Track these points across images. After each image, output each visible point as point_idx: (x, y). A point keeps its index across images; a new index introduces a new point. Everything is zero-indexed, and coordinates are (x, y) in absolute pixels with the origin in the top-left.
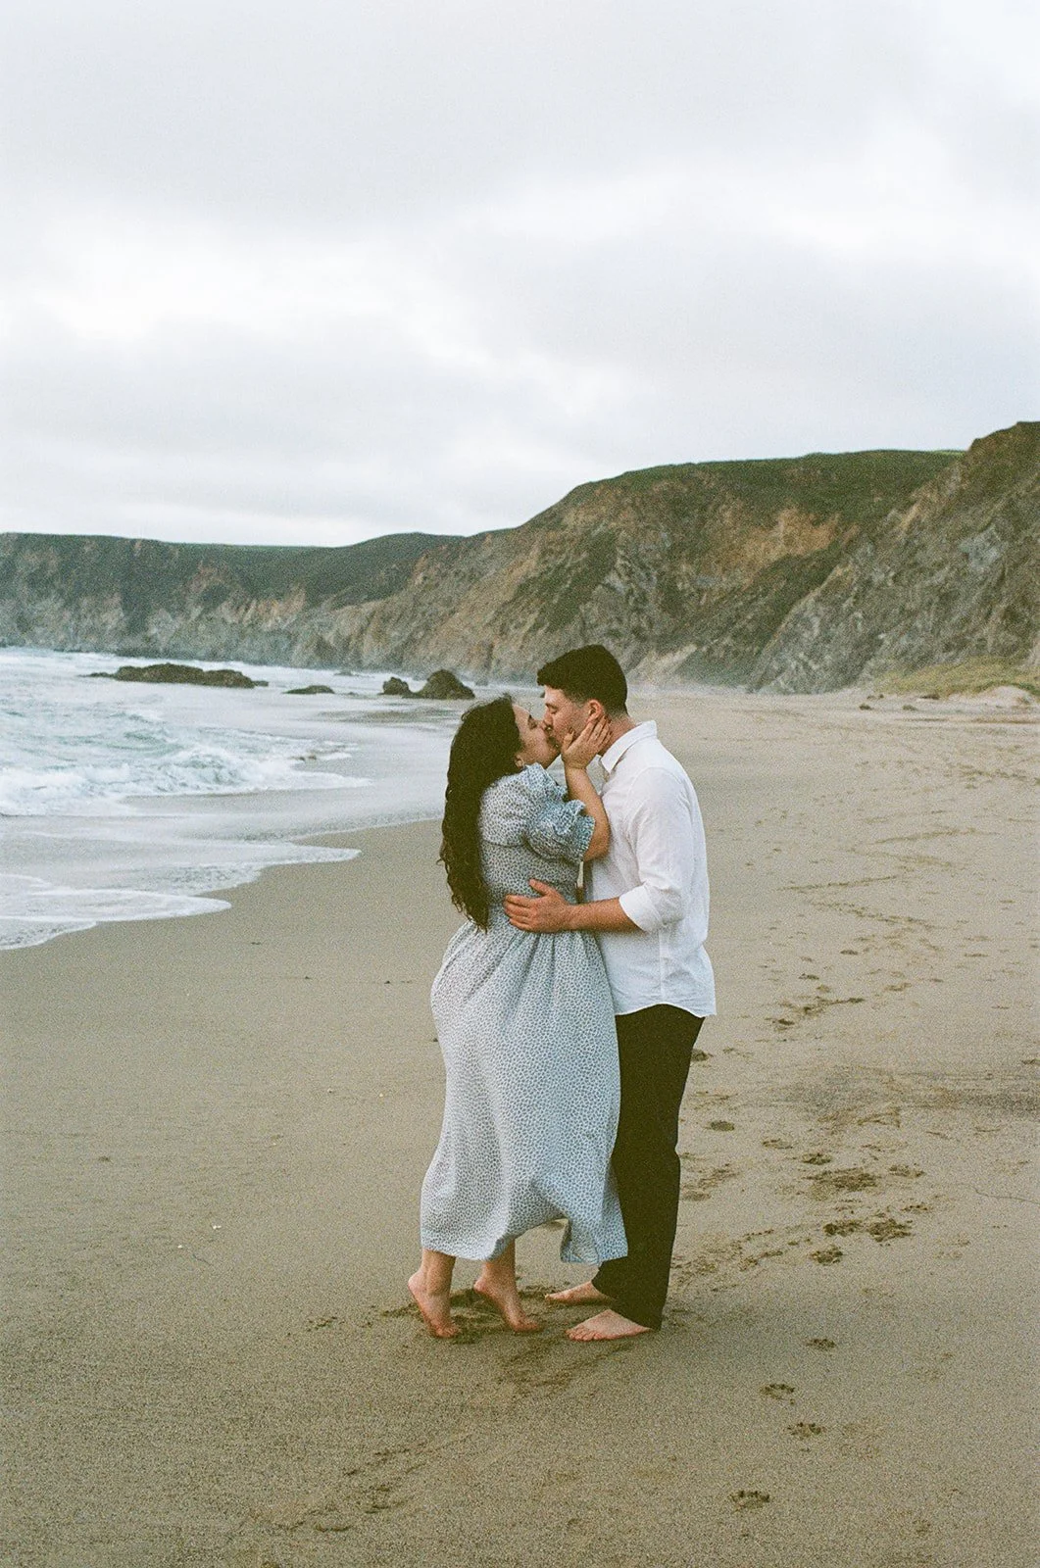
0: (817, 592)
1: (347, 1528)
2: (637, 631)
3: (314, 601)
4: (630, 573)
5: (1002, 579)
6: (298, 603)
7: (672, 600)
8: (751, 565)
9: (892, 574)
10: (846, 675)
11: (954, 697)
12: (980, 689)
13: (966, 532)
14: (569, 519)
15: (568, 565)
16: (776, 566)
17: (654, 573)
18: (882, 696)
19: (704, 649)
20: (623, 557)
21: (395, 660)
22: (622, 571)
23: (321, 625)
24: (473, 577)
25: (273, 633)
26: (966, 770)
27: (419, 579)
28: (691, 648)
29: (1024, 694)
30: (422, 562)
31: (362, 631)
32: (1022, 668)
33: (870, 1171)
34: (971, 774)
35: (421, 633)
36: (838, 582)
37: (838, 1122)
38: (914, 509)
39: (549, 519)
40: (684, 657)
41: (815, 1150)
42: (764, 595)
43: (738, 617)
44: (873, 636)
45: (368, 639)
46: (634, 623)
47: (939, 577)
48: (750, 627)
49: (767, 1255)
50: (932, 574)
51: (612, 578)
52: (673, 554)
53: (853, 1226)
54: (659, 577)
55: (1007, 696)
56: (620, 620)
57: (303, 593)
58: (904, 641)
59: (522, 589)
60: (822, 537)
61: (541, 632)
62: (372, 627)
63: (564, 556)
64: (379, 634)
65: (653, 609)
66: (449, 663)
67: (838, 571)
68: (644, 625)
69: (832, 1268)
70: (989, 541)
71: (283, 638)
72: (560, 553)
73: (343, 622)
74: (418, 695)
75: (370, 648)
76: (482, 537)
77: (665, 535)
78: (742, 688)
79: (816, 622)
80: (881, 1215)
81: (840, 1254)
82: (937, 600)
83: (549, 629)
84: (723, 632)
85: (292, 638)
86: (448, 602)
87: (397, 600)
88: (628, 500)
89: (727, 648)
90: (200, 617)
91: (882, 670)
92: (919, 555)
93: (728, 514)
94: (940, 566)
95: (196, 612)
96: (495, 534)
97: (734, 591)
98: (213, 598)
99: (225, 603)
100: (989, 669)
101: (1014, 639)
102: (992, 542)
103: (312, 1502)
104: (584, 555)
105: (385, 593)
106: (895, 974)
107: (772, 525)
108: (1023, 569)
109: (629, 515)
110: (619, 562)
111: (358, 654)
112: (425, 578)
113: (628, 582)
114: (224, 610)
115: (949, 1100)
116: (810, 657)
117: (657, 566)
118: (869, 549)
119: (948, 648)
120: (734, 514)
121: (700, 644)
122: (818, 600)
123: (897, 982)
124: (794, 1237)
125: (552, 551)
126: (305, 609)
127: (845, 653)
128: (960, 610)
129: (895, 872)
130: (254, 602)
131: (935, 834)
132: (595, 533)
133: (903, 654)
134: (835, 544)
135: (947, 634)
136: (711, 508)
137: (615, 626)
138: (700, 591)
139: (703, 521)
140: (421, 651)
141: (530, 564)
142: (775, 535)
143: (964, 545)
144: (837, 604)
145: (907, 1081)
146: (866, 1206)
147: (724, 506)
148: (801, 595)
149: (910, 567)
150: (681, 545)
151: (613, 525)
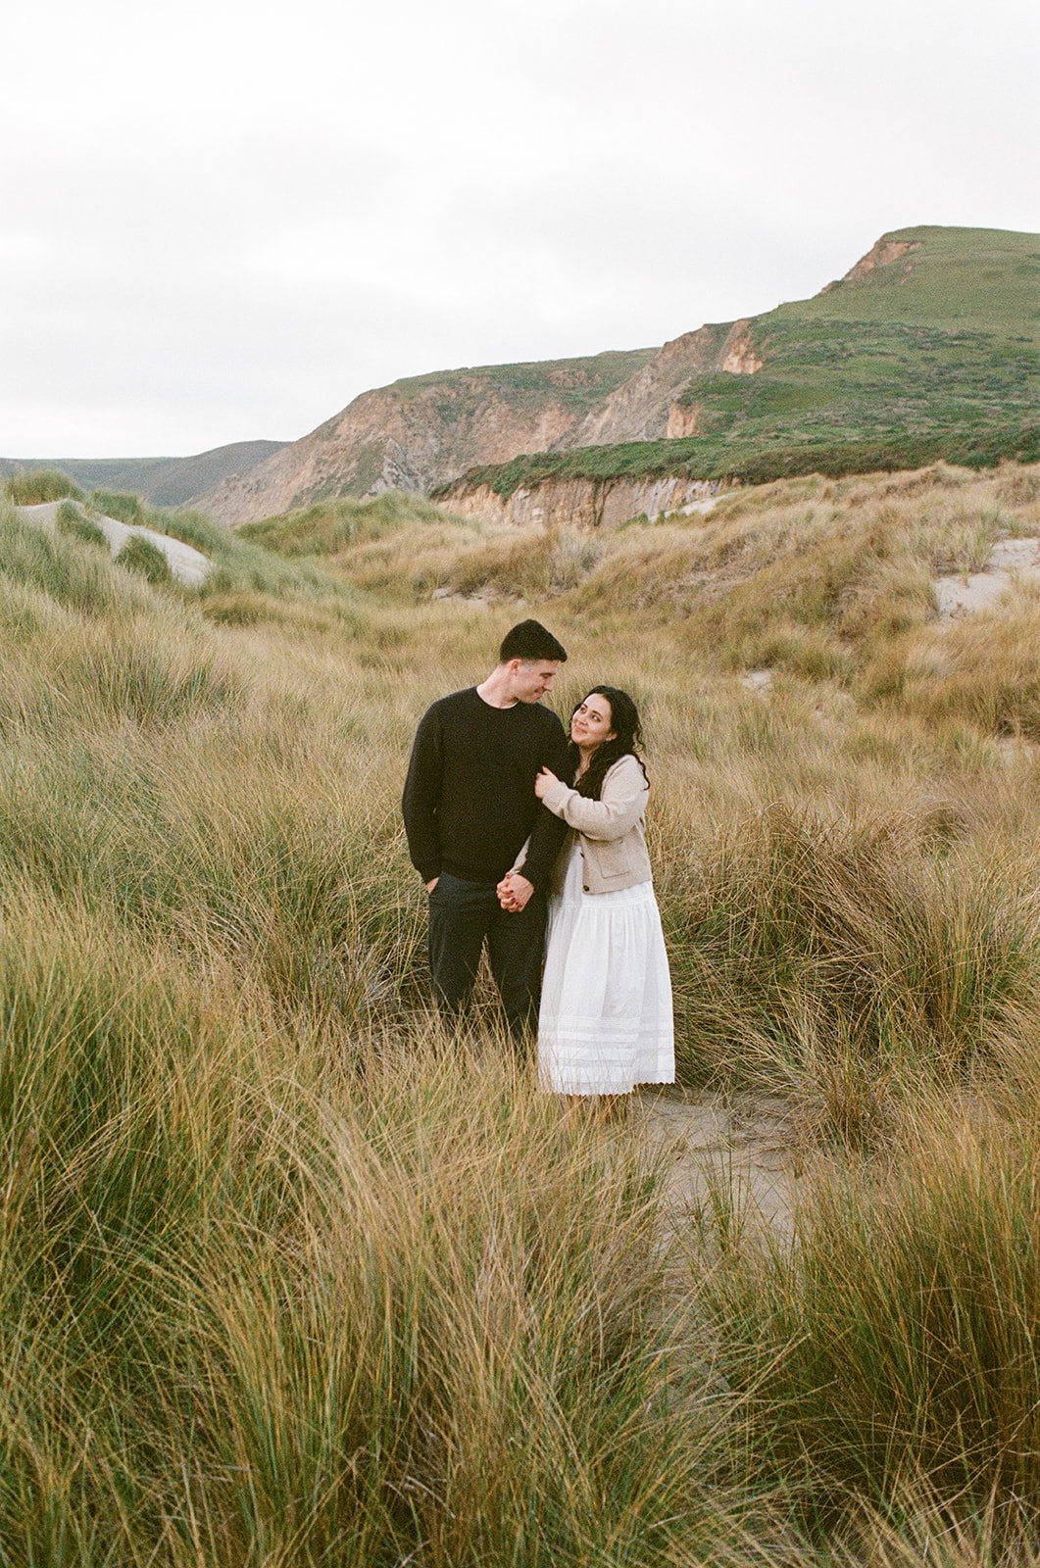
4: (397, 481)
14: (344, 430)
15: (339, 474)
17: (422, 479)
20: (390, 465)
22: (389, 479)
51: (379, 486)
54: (427, 483)
63: (336, 466)
72: (334, 462)
77: (432, 441)
88: (397, 408)
93: (493, 418)
104: (354, 464)
109: (398, 422)
110: (387, 469)
113: (396, 489)
117: (424, 472)
120: (499, 418)
125: (325, 462)
132: (364, 443)
136: (478, 412)
139: (470, 426)
141: (305, 475)
147: (490, 411)
150: (448, 450)
151: (382, 433)
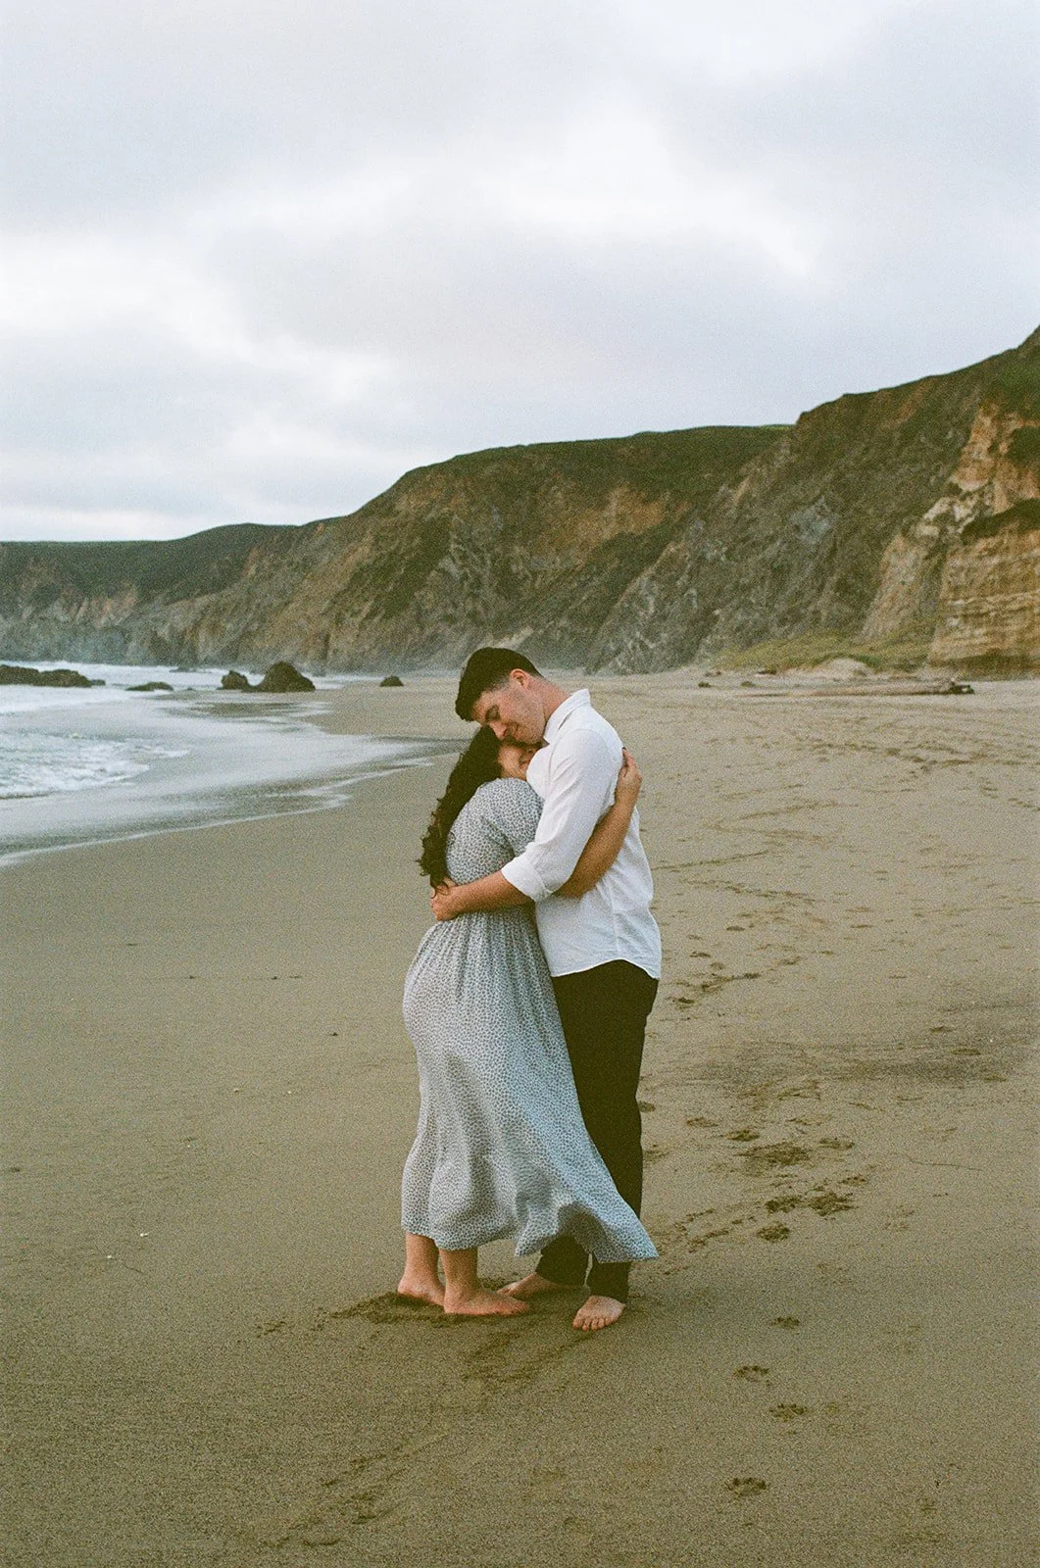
0: (651, 570)
1: (336, 1542)
2: (473, 616)
3: (146, 597)
4: (464, 557)
5: (833, 551)
6: (131, 599)
7: (507, 584)
8: (584, 545)
9: (725, 549)
10: (683, 654)
11: (792, 671)
12: (817, 662)
13: (795, 505)
14: (402, 505)
15: (402, 551)
16: (610, 545)
17: (488, 556)
18: (719, 673)
19: (541, 632)
20: (456, 541)
21: (230, 654)
22: (456, 556)
23: (155, 620)
24: (306, 565)
25: (106, 629)
26: (816, 743)
27: (252, 571)
28: (527, 632)
29: (859, 665)
30: (255, 553)
31: (197, 625)
32: (856, 640)
33: (800, 1144)
34: (822, 747)
35: (256, 625)
36: (672, 559)
37: (757, 1097)
38: (744, 486)
39: (380, 506)
40: (522, 639)
41: (741, 1127)
42: (599, 574)
43: (573, 599)
44: (708, 611)
45: (203, 635)
46: (470, 607)
47: (771, 551)
48: (586, 609)
49: (712, 1235)
50: (764, 548)
51: (446, 563)
52: (506, 536)
53: (794, 1202)
54: (493, 561)
55: (844, 669)
56: (455, 606)
57: (134, 589)
58: (739, 617)
59: (357, 577)
60: (653, 514)
61: (376, 620)
62: (206, 622)
63: (397, 542)
64: (214, 628)
65: (488, 593)
66: (286, 655)
67: (672, 549)
68: (480, 608)
69: (780, 1245)
70: (819, 513)
71: (117, 636)
72: (394, 539)
73: (177, 617)
74: (258, 689)
75: (206, 645)
76: (314, 525)
77: (496, 517)
78: (581, 670)
79: (651, 600)
80: (820, 1189)
81: (787, 1230)
82: (770, 573)
83: (384, 617)
84: (559, 614)
85: (125, 634)
86: (282, 593)
87: (232, 593)
88: (460, 484)
89: (563, 630)
90: (32, 617)
91: (718, 647)
92: (751, 529)
93: (559, 495)
94: (772, 539)
95: (27, 612)
96: (327, 522)
97: (568, 572)
98: (44, 597)
99: (57, 602)
100: (824, 641)
101: (847, 610)
102: (821, 512)
103: (295, 1515)
104: (417, 540)
105: (218, 586)
106: (785, 948)
107: (603, 505)
108: (855, 540)
109: (462, 499)
110: (453, 546)
111: (193, 650)
112: (258, 570)
113: (462, 567)
114: (57, 610)
115: (867, 1072)
116: (646, 636)
117: (490, 549)
118: (700, 525)
119: (782, 622)
120: (565, 494)
121: (536, 627)
122: (653, 578)
123: (790, 956)
124: (737, 1215)
125: (385, 538)
126: (139, 605)
127: (682, 630)
128: (794, 582)
129: (766, 847)
130: (86, 599)
131: (798, 808)
132: (427, 518)
133: (738, 629)
134: (667, 521)
135: (781, 607)
136: (543, 489)
137: (450, 611)
138: (535, 574)
139: (535, 503)
140: (258, 643)
141: (363, 552)
142: (606, 514)
143: (795, 518)
144: (673, 579)
145: (819, 1055)
146: (803, 1179)
147: (555, 488)
148: (636, 574)
149: (743, 544)
150: (514, 527)
151: (446, 509)
